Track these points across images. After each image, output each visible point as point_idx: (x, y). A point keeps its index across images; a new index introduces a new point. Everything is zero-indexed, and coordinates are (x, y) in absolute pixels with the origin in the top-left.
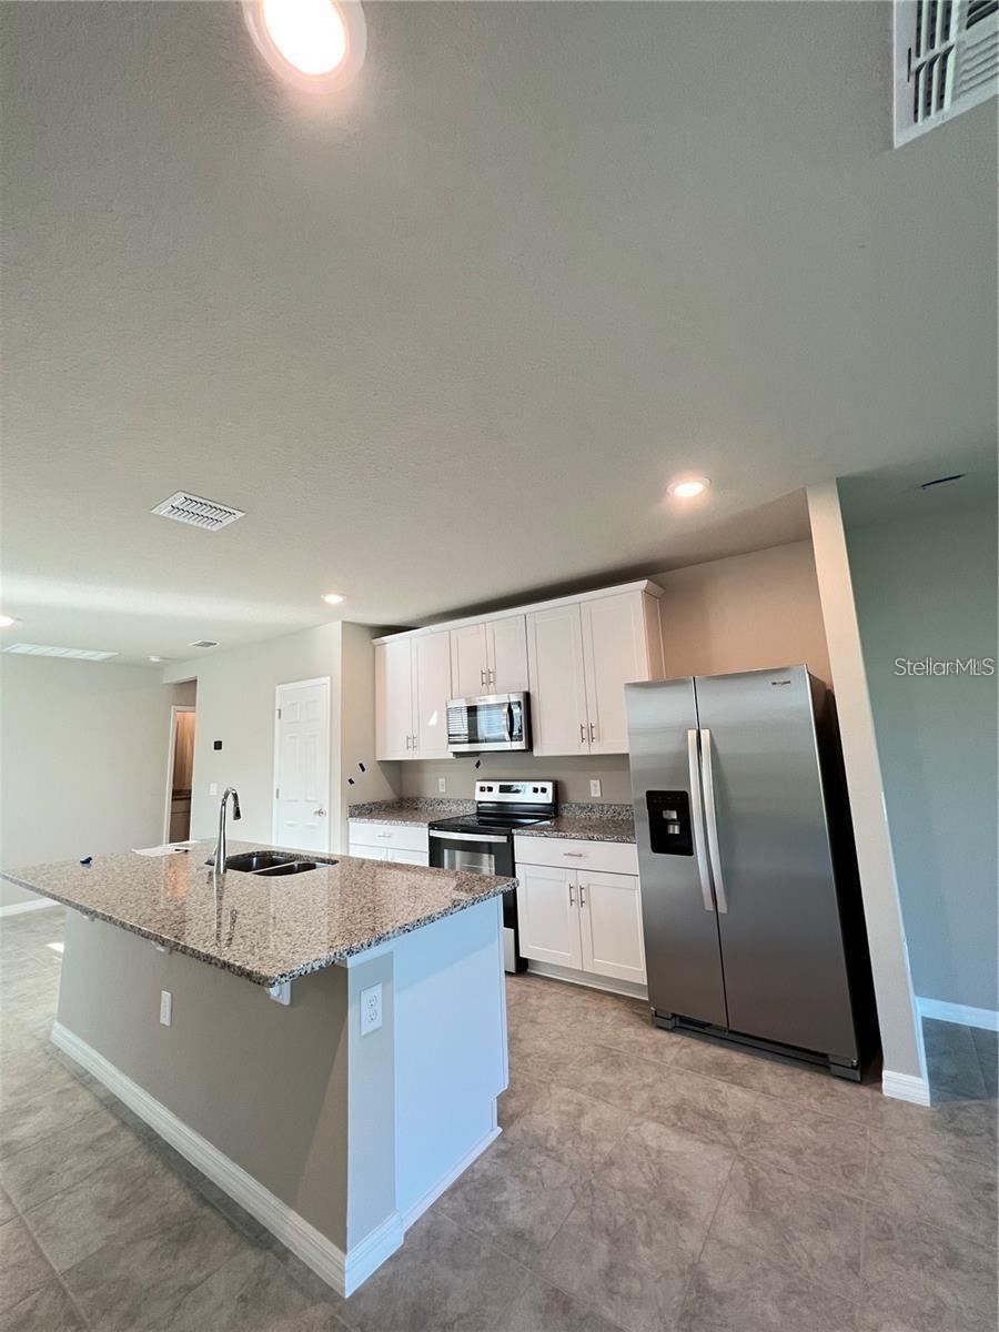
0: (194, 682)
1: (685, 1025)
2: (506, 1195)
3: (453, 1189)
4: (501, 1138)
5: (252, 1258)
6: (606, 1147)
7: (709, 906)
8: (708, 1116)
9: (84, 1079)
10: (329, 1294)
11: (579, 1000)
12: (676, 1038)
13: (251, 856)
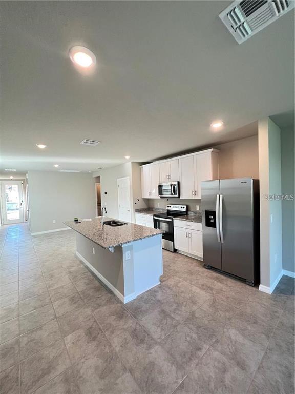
0: (99, 177)
1: (212, 268)
2: (158, 294)
3: (148, 291)
4: (160, 284)
5: (109, 295)
6: (182, 289)
7: (219, 241)
8: (209, 287)
9: (82, 262)
10: (122, 303)
11: (187, 260)
12: (209, 271)
13: (110, 221)
